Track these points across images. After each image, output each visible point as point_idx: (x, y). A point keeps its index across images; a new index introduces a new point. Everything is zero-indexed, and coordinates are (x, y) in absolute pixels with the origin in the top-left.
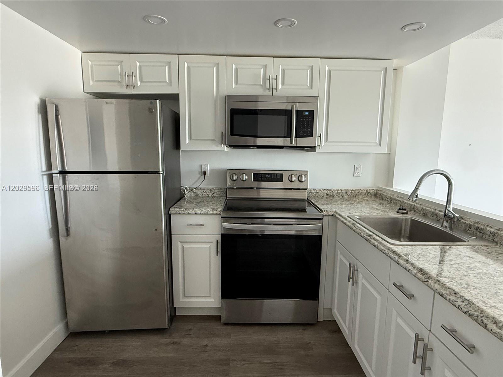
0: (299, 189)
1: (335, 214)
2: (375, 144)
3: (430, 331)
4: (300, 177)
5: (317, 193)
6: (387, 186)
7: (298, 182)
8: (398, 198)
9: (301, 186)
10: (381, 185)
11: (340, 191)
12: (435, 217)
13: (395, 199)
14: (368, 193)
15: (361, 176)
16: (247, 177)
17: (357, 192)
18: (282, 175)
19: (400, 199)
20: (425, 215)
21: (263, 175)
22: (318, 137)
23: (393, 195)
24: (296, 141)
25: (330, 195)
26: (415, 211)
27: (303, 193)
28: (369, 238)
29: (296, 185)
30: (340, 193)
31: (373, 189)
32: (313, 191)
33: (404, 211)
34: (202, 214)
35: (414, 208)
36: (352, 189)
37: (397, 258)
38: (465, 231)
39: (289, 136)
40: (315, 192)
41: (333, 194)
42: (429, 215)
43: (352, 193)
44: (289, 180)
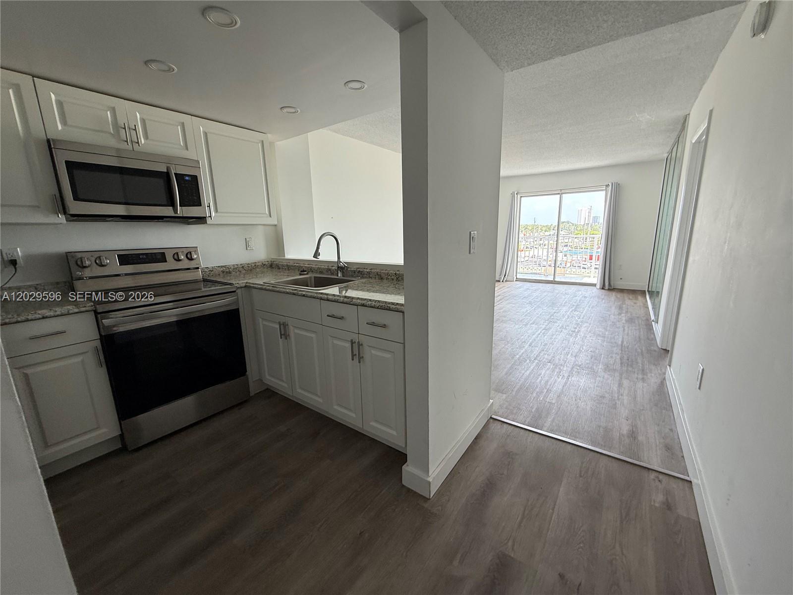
0: (188, 269)
1: (247, 284)
2: (265, 215)
3: (359, 334)
4: (189, 254)
5: (211, 271)
6: (279, 257)
7: (186, 261)
8: (295, 264)
9: (192, 264)
10: (274, 256)
11: (236, 266)
12: (329, 272)
13: (292, 266)
14: (264, 265)
15: (253, 248)
16: (108, 261)
17: (253, 265)
18: (163, 254)
19: (297, 265)
20: (321, 272)
21: (134, 256)
22: (208, 206)
23: (289, 263)
24: (181, 211)
25: (227, 272)
26: (312, 272)
27: (196, 273)
28: (296, 292)
29: (185, 264)
30: (236, 268)
31: (268, 261)
32: (206, 270)
33: (305, 273)
34: (58, 316)
35: (311, 269)
36: (248, 262)
37: (326, 296)
38: (352, 276)
39: (172, 204)
40: (209, 271)
41: (229, 271)
42: (324, 272)
43: (249, 267)
44: (175, 260)
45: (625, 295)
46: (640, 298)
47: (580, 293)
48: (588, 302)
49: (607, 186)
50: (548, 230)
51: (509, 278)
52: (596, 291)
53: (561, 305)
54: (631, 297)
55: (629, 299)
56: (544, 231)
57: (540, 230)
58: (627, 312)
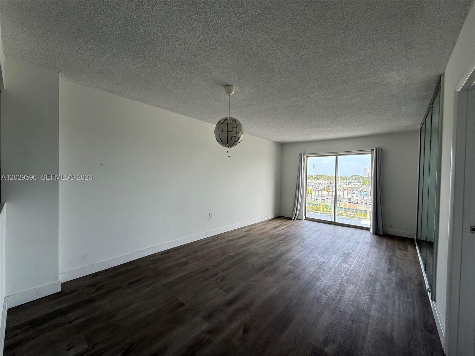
45: (396, 243)
46: (410, 248)
47: (354, 237)
48: (360, 250)
49: (372, 150)
50: (345, 179)
51: (300, 217)
52: (368, 236)
53: (332, 252)
54: (401, 247)
55: (400, 249)
56: (343, 180)
57: (340, 179)
58: (397, 268)
